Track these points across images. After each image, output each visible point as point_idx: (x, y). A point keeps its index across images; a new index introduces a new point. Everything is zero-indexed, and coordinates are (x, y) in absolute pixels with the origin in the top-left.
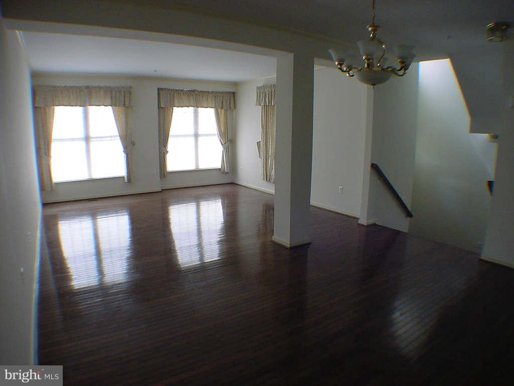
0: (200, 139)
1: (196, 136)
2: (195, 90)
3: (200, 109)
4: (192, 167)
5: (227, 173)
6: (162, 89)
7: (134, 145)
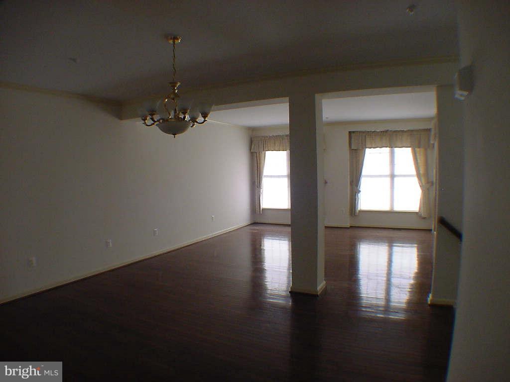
0: (396, 179)
1: (392, 176)
2: (388, 130)
3: (396, 150)
4: (386, 208)
5: (424, 218)
6: (354, 132)
7: (326, 183)
